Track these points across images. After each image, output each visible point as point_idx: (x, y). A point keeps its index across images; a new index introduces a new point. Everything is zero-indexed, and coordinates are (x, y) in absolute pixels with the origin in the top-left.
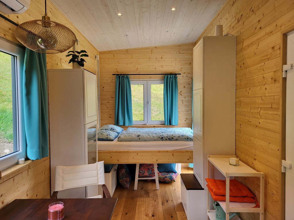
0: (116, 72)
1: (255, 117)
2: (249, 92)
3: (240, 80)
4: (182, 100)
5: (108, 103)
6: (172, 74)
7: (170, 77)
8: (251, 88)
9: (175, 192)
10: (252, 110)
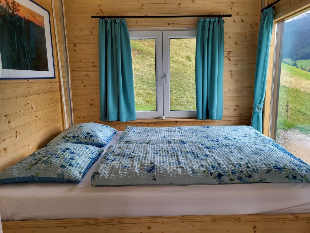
0: (100, 12)
4: (231, 71)
5: (87, 77)
6: (214, 16)
7: (210, 22)
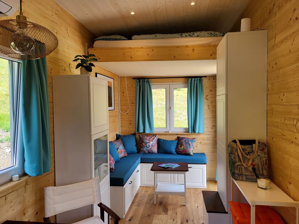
1: (290, 130)
2: (283, 99)
3: (272, 83)
4: (208, 106)
5: (129, 109)
6: (197, 77)
7: (195, 80)
8: (285, 94)
9: (198, 210)
10: (286, 122)
